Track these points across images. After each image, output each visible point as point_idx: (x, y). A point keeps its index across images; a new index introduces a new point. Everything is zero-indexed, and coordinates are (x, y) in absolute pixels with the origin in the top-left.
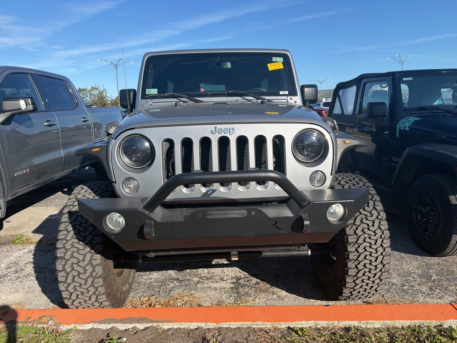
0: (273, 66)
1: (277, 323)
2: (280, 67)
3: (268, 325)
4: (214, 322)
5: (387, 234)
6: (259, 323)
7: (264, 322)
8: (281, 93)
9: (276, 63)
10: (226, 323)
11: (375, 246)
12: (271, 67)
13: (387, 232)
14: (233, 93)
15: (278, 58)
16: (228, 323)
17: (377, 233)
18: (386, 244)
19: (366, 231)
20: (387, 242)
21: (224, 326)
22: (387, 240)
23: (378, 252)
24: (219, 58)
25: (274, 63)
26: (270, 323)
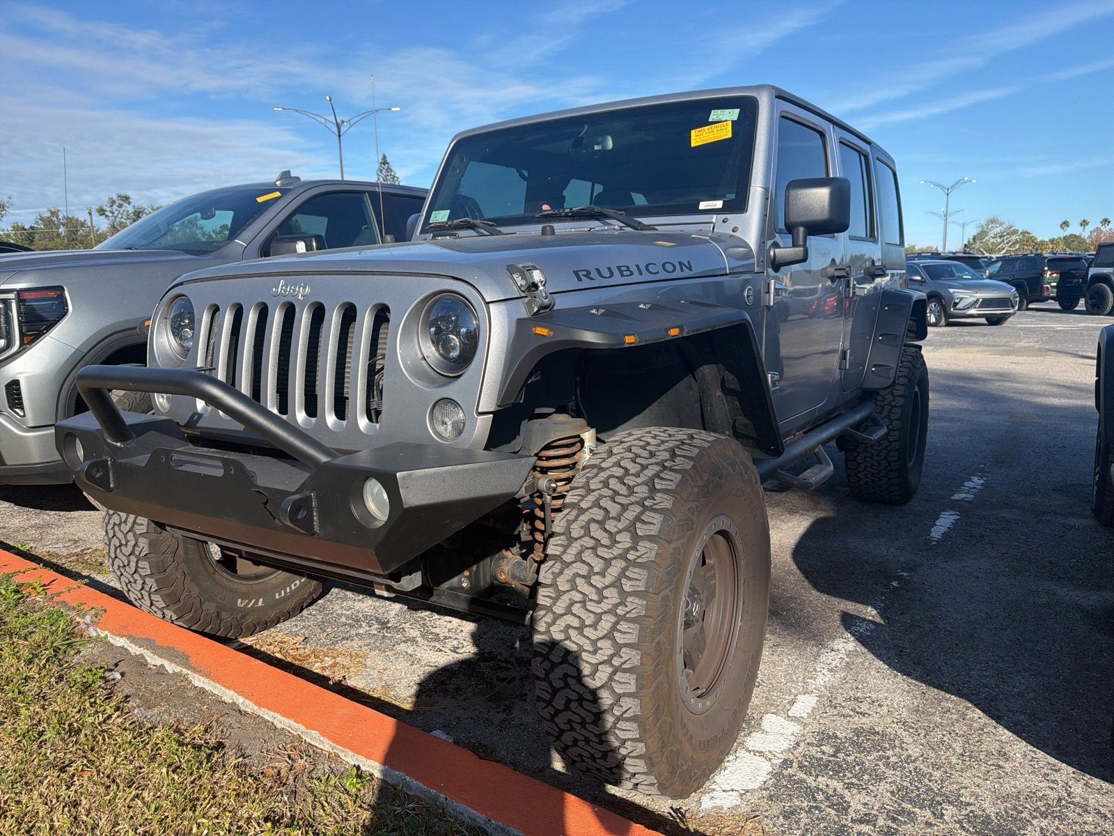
0: (705, 135)
1: (341, 748)
2: (721, 136)
3: (326, 745)
4: (256, 703)
5: (635, 606)
6: (315, 733)
7: (324, 736)
8: (703, 205)
9: (717, 125)
10: (269, 712)
11: (593, 631)
12: (699, 137)
13: (637, 601)
14: (583, 213)
15: (727, 111)
16: (272, 713)
17: (607, 598)
18: (626, 636)
19: (581, 582)
20: (631, 631)
21: (266, 717)
22: (631, 625)
23: (599, 651)
24: (586, 127)
25: (709, 127)
26: (331, 743)
